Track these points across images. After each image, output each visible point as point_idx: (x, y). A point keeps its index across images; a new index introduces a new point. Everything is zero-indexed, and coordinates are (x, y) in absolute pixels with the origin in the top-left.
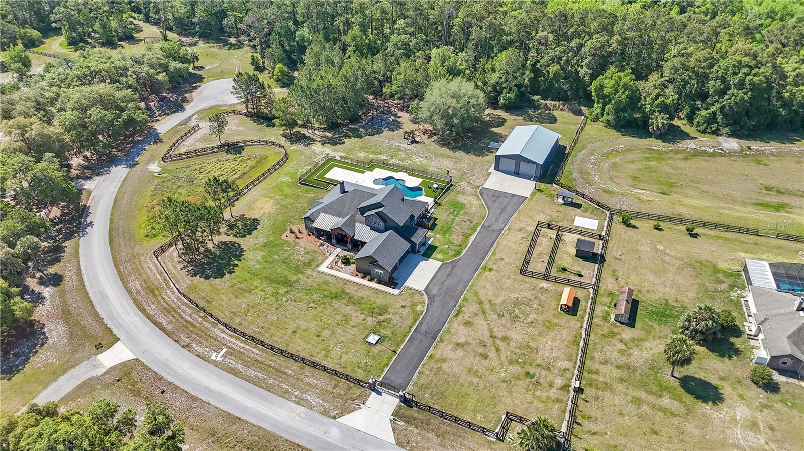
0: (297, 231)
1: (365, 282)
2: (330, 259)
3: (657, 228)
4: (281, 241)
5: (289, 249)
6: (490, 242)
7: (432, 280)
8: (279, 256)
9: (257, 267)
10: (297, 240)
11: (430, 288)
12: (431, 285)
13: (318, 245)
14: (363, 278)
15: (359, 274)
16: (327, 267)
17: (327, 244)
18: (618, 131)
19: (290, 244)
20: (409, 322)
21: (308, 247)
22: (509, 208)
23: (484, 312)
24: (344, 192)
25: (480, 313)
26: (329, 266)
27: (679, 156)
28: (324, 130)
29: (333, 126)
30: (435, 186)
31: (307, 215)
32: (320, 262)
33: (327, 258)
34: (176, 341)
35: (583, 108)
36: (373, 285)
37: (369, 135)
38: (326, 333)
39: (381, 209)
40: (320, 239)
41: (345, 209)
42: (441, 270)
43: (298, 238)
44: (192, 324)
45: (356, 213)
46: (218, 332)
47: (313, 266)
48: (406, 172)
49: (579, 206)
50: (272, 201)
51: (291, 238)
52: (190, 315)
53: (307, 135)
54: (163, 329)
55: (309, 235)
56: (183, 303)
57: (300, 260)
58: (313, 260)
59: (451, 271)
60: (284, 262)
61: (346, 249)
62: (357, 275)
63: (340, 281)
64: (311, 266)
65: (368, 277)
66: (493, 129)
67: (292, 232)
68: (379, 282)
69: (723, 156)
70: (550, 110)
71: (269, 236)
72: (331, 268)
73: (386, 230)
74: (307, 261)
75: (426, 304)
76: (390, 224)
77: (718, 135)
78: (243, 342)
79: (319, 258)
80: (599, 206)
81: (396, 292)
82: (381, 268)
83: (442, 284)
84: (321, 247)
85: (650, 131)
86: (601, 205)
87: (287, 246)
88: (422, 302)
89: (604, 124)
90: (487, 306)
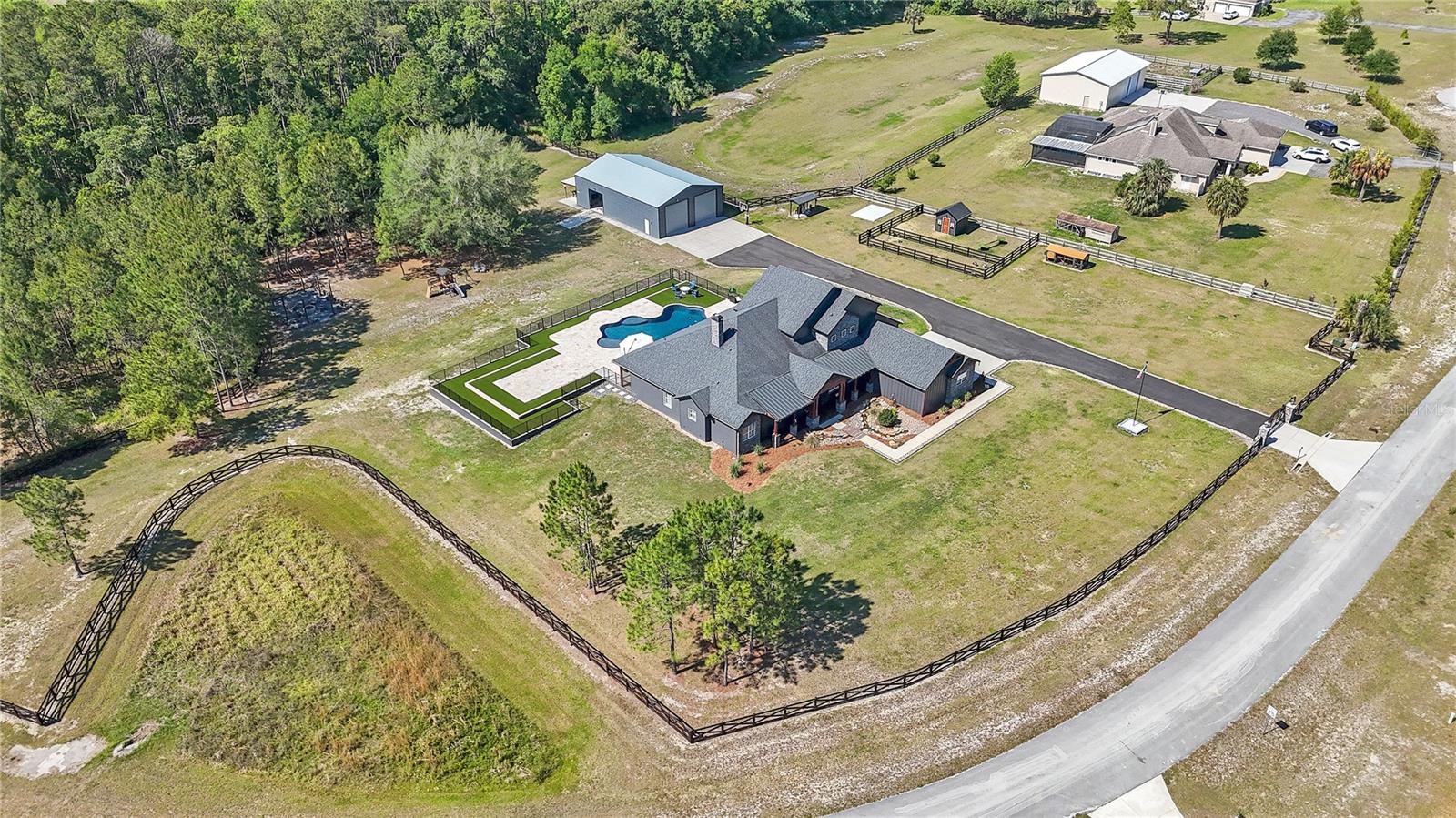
2: (869, 440)
3: (913, 177)
5: (801, 488)
6: (889, 284)
9: (847, 543)
10: (775, 472)
11: (1001, 354)
12: (994, 352)
13: (808, 446)
14: (949, 412)
15: (934, 414)
16: (895, 447)
17: (817, 433)
19: (784, 484)
20: (1092, 389)
21: (810, 462)
22: (790, 253)
23: (1075, 323)
24: (726, 337)
25: (1077, 326)
30: (685, 288)
31: (733, 414)
32: (870, 453)
33: (861, 445)
34: (1102, 696)
38: (1110, 475)
41: (774, 357)
44: (1036, 670)
45: (793, 347)
46: (1076, 625)
47: (883, 464)
51: (761, 479)
52: (998, 670)
54: (1052, 722)
55: (767, 453)
56: (948, 681)
57: (853, 479)
58: (860, 462)
61: (842, 415)
62: (937, 418)
63: (945, 440)
64: (879, 467)
65: (955, 402)
67: (738, 474)
69: (762, 109)
72: (900, 443)
74: (859, 470)
75: (1045, 364)
76: (866, 312)
77: (706, 97)
78: (1118, 586)
81: (1001, 387)
83: (993, 342)
84: (822, 444)
85: (674, 114)
86: (836, 192)
87: (791, 489)
88: (1039, 367)
89: (597, 142)
90: (1062, 318)
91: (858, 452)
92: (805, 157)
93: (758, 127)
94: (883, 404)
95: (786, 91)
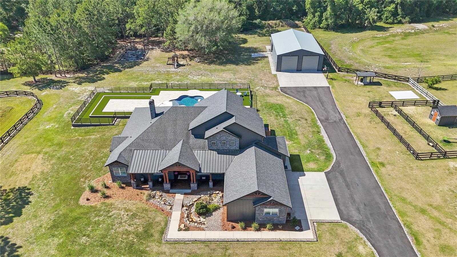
0: (99, 187)
1: (251, 235)
2: (176, 215)
4: (82, 210)
5: (101, 219)
6: (347, 135)
7: (336, 200)
8: (88, 236)
10: (108, 201)
11: (345, 212)
12: (342, 208)
13: (145, 198)
14: (245, 229)
15: (234, 224)
16: (180, 230)
17: (158, 193)
18: (337, 32)
19: (100, 211)
21: (130, 207)
22: (324, 99)
23: (442, 223)
24: (157, 115)
25: (440, 227)
26: (182, 226)
27: (397, 38)
28: (75, 72)
29: (83, 67)
30: (239, 94)
31: (113, 157)
32: (163, 224)
33: (169, 214)
35: (297, 22)
36: (266, 235)
37: (128, 68)
39: (232, 121)
40: (143, 189)
41: (170, 136)
42: (333, 182)
43: (107, 197)
45: (188, 137)
47: (156, 236)
48: (195, 89)
49: (379, 84)
50: (40, 156)
51: (96, 201)
53: (56, 79)
55: (123, 188)
57: (128, 233)
58: (149, 226)
59: (345, 181)
60: (103, 245)
61: (190, 191)
62: (233, 228)
63: (213, 246)
64: (152, 235)
65: (255, 225)
66: (242, 45)
67: (93, 190)
68: (275, 227)
69: (424, 33)
70: (273, 27)
71: (56, 207)
72: (187, 229)
73: (242, 148)
74: (140, 229)
75: (365, 239)
76: (246, 138)
77: (403, 24)
79: (158, 219)
80: (395, 79)
81: (308, 235)
82: (275, 204)
83: (354, 201)
84: (152, 201)
85: (366, 25)
86: (397, 78)
87: (96, 215)
88: (357, 238)
89: (323, 30)
90: (436, 213)
91: (159, 218)
92: (412, 59)
93: (410, 40)
94: (216, 199)
95: (451, 30)
